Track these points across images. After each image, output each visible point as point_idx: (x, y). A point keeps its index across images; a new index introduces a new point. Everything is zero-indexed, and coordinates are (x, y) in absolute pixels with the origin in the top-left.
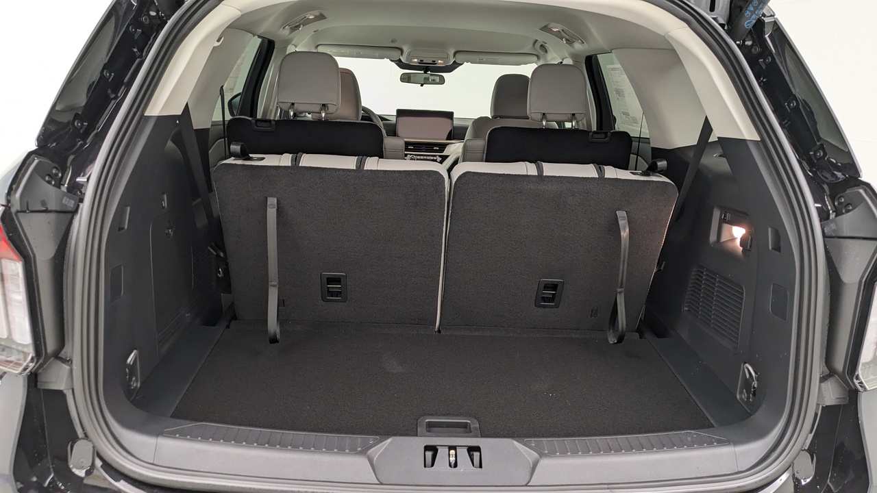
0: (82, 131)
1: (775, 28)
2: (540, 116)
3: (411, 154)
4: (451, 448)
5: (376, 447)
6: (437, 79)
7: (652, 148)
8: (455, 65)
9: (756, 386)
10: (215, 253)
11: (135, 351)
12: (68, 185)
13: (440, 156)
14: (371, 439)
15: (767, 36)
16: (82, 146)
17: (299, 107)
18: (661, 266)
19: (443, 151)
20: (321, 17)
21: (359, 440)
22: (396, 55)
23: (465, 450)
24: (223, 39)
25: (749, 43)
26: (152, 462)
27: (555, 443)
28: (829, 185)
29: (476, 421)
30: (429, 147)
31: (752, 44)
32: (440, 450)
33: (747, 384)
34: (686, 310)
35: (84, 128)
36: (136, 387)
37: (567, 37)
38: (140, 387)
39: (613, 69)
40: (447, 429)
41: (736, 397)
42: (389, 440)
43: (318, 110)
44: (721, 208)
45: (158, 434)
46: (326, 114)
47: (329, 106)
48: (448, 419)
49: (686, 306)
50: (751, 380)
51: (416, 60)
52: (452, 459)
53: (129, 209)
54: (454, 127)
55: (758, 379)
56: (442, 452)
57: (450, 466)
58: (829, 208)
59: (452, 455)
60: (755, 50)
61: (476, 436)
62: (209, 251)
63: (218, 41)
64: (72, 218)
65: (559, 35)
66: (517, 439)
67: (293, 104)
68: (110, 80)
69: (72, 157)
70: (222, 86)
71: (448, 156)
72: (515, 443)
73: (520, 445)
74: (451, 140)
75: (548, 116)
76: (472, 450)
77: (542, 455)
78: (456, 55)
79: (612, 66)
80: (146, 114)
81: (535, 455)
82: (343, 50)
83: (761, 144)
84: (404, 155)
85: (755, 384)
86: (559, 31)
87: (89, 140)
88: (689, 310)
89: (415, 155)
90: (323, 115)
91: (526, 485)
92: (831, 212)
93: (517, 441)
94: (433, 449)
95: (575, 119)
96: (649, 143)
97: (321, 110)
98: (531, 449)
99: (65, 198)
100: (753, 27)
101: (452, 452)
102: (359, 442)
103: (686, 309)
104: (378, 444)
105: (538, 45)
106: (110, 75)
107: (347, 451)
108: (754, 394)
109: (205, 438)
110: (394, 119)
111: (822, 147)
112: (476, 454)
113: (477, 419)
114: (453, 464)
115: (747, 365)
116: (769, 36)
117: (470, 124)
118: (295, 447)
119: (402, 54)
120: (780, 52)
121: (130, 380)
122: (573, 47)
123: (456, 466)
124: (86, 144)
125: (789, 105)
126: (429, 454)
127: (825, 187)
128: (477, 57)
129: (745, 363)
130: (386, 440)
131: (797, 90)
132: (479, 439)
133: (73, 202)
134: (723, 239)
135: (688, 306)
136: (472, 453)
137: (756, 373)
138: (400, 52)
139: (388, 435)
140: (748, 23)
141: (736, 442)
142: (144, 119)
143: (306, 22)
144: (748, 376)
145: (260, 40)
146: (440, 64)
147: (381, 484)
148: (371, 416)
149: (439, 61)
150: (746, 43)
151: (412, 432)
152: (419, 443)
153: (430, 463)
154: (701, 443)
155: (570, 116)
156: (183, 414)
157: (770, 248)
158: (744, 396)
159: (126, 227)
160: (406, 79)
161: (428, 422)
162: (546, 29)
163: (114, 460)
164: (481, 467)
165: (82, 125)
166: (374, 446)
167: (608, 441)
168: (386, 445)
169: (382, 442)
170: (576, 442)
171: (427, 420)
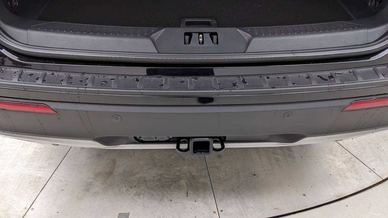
4: (200, 33)
5: (156, 33)
14: (153, 29)
21: (146, 29)
23: (208, 35)
27: (262, 30)
32: (194, 35)
36: (16, 5)
38: (19, 5)
42: (163, 30)
45: (28, 28)
48: (198, 19)
52: (201, 40)
56: (195, 36)
57: (200, 43)
59: (201, 37)
61: (214, 27)
72: (238, 30)
73: (241, 31)
76: (212, 34)
77: (254, 36)
81: (249, 36)
91: (244, 52)
93: (240, 29)
94: (190, 35)
98: (247, 33)
101: (201, 36)
102: (146, 31)
104: (157, 31)
107: (139, 36)
109: (55, 30)
112: (215, 37)
113: (215, 19)
114: (201, 43)
118: (108, 33)
123: (203, 43)
126: (187, 37)
130: (162, 29)
132: (217, 28)
136: (212, 36)
139: (163, 27)
141: (369, 27)
147: (159, 53)
148: (153, 18)
151: (177, 25)
152: (181, 31)
153: (188, 42)
154: (348, 28)
158: (373, 4)
161: (187, 21)
164: (217, 43)
166: (155, 33)
167: (293, 27)
168: (162, 32)
169: (159, 31)
170: (274, 29)
171: (186, 21)
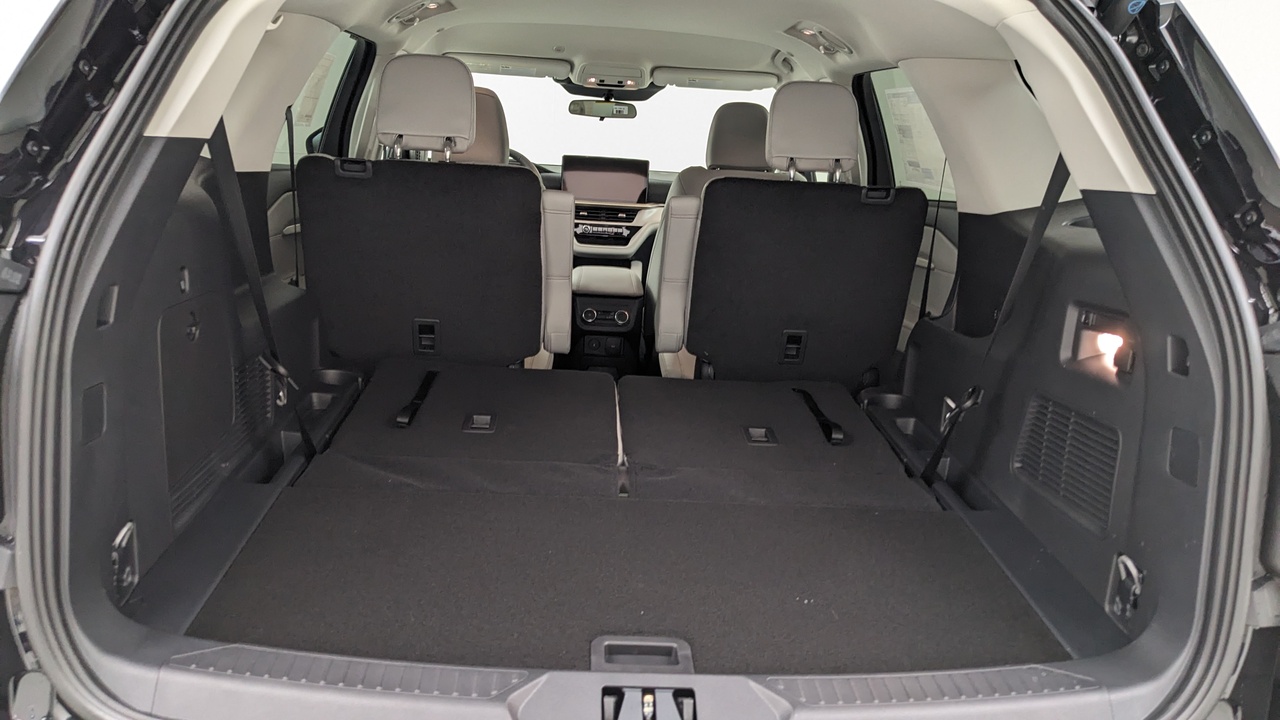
0: (39, 160)
1: (1177, 15)
2: (785, 163)
3: (583, 224)
4: (647, 691)
5: (522, 690)
6: (625, 110)
7: (960, 214)
8: (653, 89)
9: (1138, 591)
10: (270, 367)
11: (129, 525)
12: (13, 247)
13: (627, 228)
14: (514, 675)
15: (1162, 28)
16: (39, 184)
17: (411, 142)
18: (977, 398)
19: (631, 220)
20: (447, 6)
21: (495, 676)
22: (563, 71)
23: (669, 695)
24: (282, 18)
25: (1133, 39)
26: (148, 710)
27: (818, 685)
28: (1267, 267)
29: (686, 644)
30: (611, 213)
31: (1138, 41)
32: (628, 695)
33: (1122, 588)
34: (1018, 468)
35: (44, 154)
36: (131, 583)
37: (827, 44)
38: (139, 583)
39: (894, 95)
40: (639, 656)
41: (1103, 609)
42: (545, 678)
43: (439, 146)
44: (1081, 305)
45: (161, 663)
46: (453, 153)
47: (457, 140)
48: (641, 640)
49: (1017, 461)
50: (1129, 582)
51: (593, 80)
52: (648, 711)
53: (116, 290)
54: (650, 185)
55: (1142, 581)
56: (631, 698)
58: (1268, 305)
59: (649, 703)
60: (1143, 49)
61: (685, 671)
62: (261, 364)
63: (275, 22)
64: (17, 305)
65: (813, 41)
66: (756, 676)
67: (401, 136)
68: (89, 78)
69: (21, 203)
70: (290, 107)
71: (640, 228)
72: (753, 683)
73: (760, 687)
74: (644, 202)
75: (797, 161)
76: (682, 694)
77: (796, 705)
78: (655, 73)
79: (893, 91)
80: (147, 133)
81: (785, 704)
82: (482, 62)
83: (1156, 199)
84: (573, 225)
85: (1137, 589)
86: (812, 35)
87: (52, 175)
88: (1021, 468)
89: (591, 225)
90: (448, 154)
92: (1271, 311)
93: (756, 681)
94: (616, 693)
95: (841, 167)
96: (956, 209)
97: (445, 146)
98: (778, 694)
99: (6, 269)
100: (1140, 13)
101: (649, 698)
102: (495, 680)
103: (1018, 465)
104: (525, 683)
105: (779, 59)
106: (91, 70)
107: (474, 695)
108: (1135, 605)
109: (238, 670)
110: (558, 172)
111: (1255, 207)
112: (687, 703)
113: (686, 640)
114: (648, 719)
115: (1124, 558)
116: (1167, 27)
117: (673, 180)
118: (387, 687)
119: (572, 70)
120: (1186, 53)
121: (122, 571)
122: (834, 60)
124: (46, 181)
125: (1199, 138)
126: (610, 701)
127: (1261, 271)
128: (686, 76)
129: (1120, 554)
130: (539, 676)
131: (1215, 116)
132: (691, 677)
133: (20, 276)
134: (1083, 355)
135: (1021, 462)
136: (680, 700)
137: (1140, 571)
138: (569, 67)
139: (542, 667)
140: (1135, 5)
141: (1112, 686)
142: (142, 142)
143: (425, 14)
144: (1124, 575)
145: (353, 42)
146: (630, 86)
148: (516, 635)
149: (629, 82)
150: (1128, 39)
151: (581, 663)
152: (593, 682)
153: (612, 717)
154: (1054, 687)
155: (832, 163)
156: (206, 629)
157: (1169, 368)
158: (1117, 608)
159: (112, 320)
160: (577, 109)
161: (609, 645)
162: (794, 31)
163: (84, 708)
165: (41, 150)
166: (520, 688)
167: (904, 682)
168: (539, 686)
169: (531, 680)
170: (853, 684)
171: (607, 643)
